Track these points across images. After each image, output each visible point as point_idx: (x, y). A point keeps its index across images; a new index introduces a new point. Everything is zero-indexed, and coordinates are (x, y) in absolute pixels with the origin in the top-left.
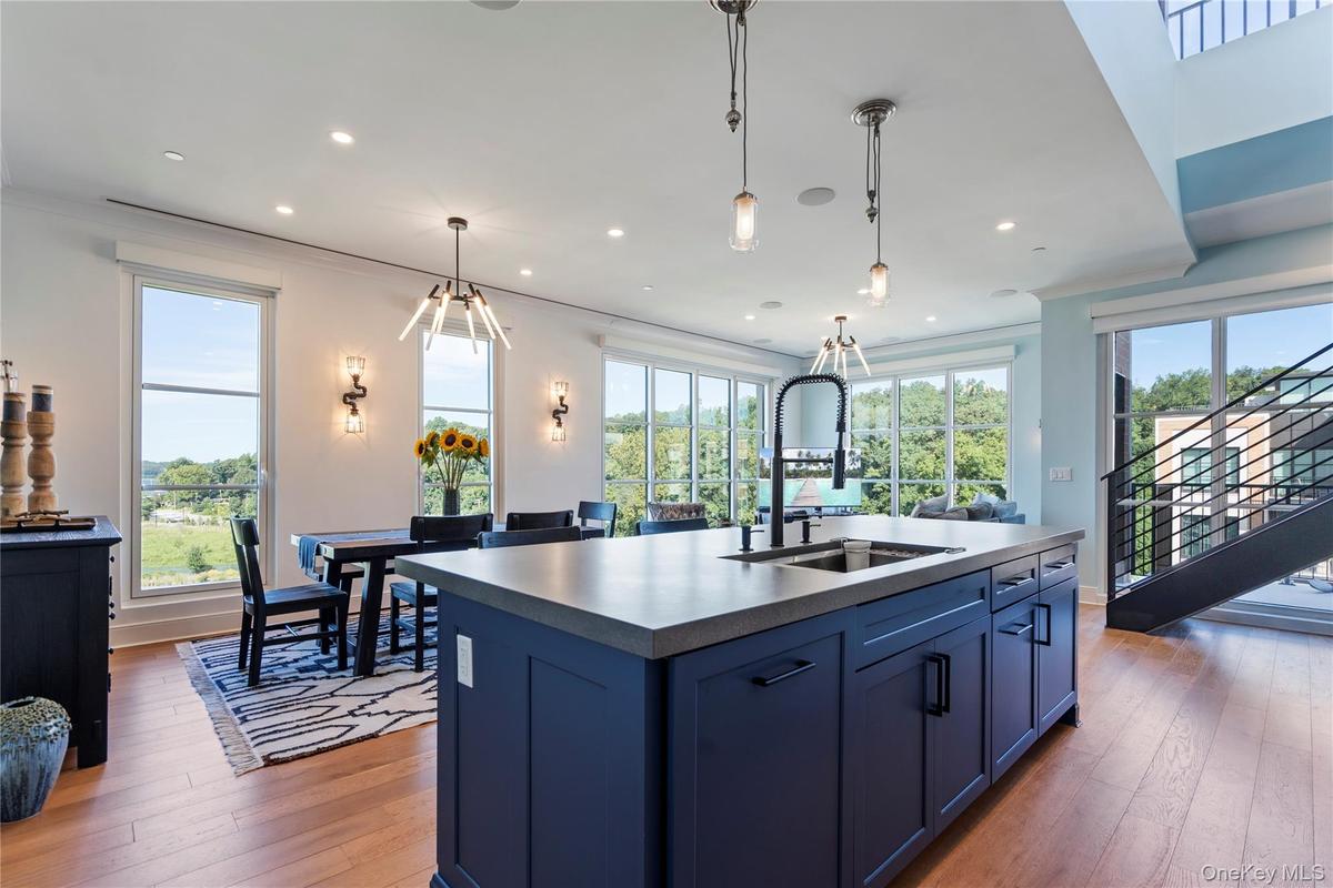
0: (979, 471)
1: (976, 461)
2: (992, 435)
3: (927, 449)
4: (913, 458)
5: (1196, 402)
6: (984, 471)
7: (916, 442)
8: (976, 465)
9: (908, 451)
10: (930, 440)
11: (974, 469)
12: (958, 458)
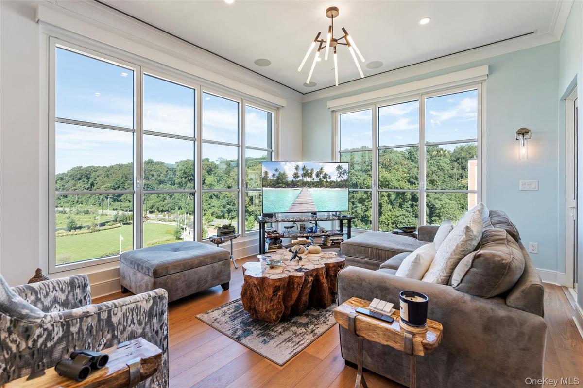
0: (389, 184)
1: (388, 180)
2: (394, 169)
3: (368, 174)
4: (362, 179)
5: (470, 156)
6: (391, 184)
7: (363, 172)
8: (388, 181)
9: (360, 175)
10: (369, 171)
11: (387, 183)
12: (380, 179)
